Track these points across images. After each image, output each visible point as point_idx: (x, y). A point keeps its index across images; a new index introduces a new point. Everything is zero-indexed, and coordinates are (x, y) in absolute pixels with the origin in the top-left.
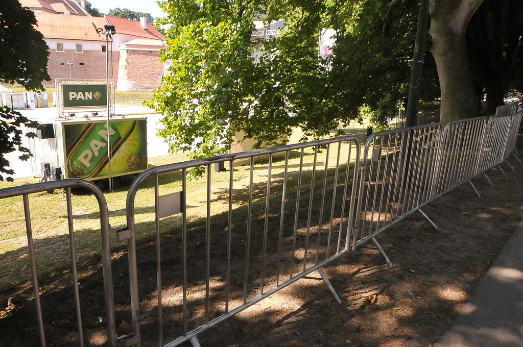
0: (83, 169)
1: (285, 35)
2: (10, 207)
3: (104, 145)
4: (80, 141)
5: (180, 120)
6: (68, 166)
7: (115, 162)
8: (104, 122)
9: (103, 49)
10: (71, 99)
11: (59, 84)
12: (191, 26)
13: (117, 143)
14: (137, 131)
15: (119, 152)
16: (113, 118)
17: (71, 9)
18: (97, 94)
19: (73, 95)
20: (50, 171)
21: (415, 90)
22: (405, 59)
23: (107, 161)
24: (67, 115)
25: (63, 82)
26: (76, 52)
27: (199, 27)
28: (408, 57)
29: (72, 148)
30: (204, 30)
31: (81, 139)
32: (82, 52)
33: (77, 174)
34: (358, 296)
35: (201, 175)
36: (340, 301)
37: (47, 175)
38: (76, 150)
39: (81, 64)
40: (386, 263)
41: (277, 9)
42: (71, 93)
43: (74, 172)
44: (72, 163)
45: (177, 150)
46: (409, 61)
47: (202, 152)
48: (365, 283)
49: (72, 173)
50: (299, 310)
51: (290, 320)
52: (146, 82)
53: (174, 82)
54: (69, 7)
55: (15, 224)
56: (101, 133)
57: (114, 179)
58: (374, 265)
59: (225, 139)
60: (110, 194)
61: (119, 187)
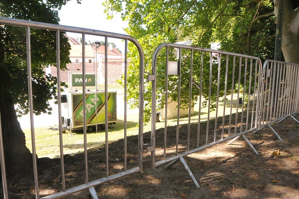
0: (82, 119)
1: (193, 43)
2: (43, 139)
3: (93, 106)
4: (80, 104)
5: (137, 89)
6: (74, 118)
7: (99, 116)
8: (94, 94)
9: (89, 61)
10: (76, 82)
11: (70, 74)
12: (142, 38)
13: (101, 105)
14: (111, 99)
15: (101, 111)
16: (98, 92)
17: (73, 42)
18: (90, 80)
19: (77, 80)
20: (64, 121)
21: (278, 55)
22: (261, 55)
23: (95, 115)
24: (73, 90)
25: (72, 73)
26: (76, 63)
27: (146, 39)
28: (263, 54)
29: (76, 108)
30: (149, 40)
31: (81, 103)
32: (79, 63)
33: (79, 123)
34: (267, 152)
35: (148, 122)
36: (257, 153)
37: (63, 123)
38: (79, 108)
39: (78, 70)
40: (279, 139)
41: (188, 29)
42: (76, 79)
43: (77, 121)
44: (76, 116)
45: (135, 107)
46: (264, 55)
47: (149, 107)
48: (269, 147)
49: (76, 122)
50: (234, 157)
51: (230, 160)
52: (113, 78)
53: (133, 69)
54: (72, 41)
55: (46, 148)
56: (92, 100)
57: (99, 125)
58: (271, 140)
59: (160, 102)
60: (97, 134)
61: (101, 130)
